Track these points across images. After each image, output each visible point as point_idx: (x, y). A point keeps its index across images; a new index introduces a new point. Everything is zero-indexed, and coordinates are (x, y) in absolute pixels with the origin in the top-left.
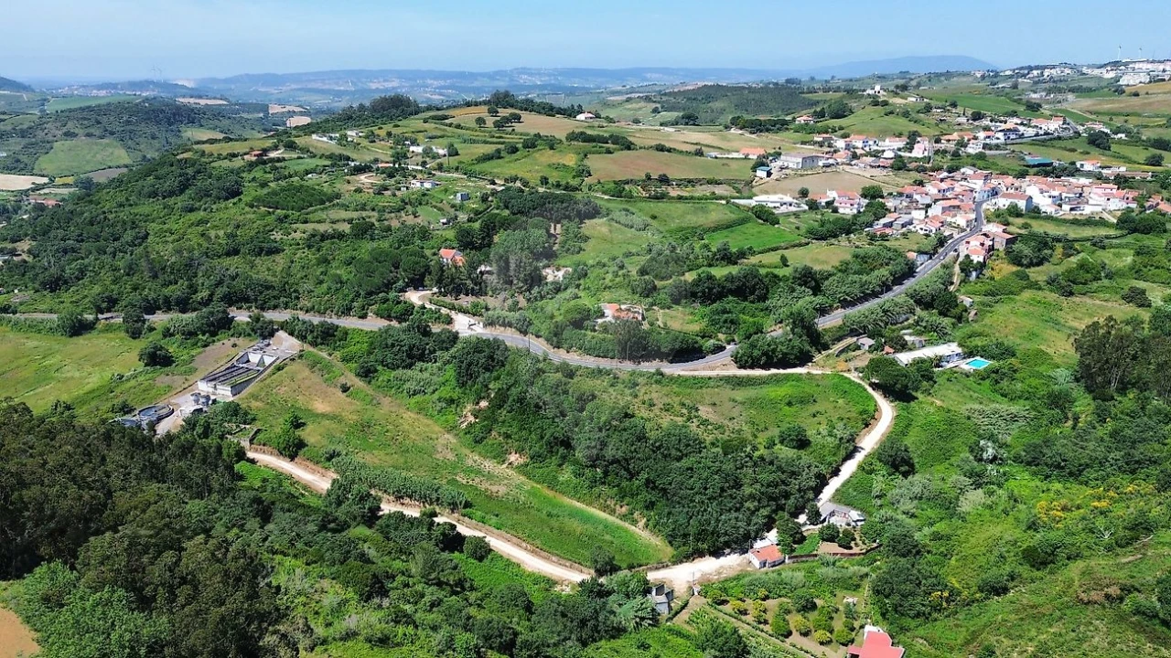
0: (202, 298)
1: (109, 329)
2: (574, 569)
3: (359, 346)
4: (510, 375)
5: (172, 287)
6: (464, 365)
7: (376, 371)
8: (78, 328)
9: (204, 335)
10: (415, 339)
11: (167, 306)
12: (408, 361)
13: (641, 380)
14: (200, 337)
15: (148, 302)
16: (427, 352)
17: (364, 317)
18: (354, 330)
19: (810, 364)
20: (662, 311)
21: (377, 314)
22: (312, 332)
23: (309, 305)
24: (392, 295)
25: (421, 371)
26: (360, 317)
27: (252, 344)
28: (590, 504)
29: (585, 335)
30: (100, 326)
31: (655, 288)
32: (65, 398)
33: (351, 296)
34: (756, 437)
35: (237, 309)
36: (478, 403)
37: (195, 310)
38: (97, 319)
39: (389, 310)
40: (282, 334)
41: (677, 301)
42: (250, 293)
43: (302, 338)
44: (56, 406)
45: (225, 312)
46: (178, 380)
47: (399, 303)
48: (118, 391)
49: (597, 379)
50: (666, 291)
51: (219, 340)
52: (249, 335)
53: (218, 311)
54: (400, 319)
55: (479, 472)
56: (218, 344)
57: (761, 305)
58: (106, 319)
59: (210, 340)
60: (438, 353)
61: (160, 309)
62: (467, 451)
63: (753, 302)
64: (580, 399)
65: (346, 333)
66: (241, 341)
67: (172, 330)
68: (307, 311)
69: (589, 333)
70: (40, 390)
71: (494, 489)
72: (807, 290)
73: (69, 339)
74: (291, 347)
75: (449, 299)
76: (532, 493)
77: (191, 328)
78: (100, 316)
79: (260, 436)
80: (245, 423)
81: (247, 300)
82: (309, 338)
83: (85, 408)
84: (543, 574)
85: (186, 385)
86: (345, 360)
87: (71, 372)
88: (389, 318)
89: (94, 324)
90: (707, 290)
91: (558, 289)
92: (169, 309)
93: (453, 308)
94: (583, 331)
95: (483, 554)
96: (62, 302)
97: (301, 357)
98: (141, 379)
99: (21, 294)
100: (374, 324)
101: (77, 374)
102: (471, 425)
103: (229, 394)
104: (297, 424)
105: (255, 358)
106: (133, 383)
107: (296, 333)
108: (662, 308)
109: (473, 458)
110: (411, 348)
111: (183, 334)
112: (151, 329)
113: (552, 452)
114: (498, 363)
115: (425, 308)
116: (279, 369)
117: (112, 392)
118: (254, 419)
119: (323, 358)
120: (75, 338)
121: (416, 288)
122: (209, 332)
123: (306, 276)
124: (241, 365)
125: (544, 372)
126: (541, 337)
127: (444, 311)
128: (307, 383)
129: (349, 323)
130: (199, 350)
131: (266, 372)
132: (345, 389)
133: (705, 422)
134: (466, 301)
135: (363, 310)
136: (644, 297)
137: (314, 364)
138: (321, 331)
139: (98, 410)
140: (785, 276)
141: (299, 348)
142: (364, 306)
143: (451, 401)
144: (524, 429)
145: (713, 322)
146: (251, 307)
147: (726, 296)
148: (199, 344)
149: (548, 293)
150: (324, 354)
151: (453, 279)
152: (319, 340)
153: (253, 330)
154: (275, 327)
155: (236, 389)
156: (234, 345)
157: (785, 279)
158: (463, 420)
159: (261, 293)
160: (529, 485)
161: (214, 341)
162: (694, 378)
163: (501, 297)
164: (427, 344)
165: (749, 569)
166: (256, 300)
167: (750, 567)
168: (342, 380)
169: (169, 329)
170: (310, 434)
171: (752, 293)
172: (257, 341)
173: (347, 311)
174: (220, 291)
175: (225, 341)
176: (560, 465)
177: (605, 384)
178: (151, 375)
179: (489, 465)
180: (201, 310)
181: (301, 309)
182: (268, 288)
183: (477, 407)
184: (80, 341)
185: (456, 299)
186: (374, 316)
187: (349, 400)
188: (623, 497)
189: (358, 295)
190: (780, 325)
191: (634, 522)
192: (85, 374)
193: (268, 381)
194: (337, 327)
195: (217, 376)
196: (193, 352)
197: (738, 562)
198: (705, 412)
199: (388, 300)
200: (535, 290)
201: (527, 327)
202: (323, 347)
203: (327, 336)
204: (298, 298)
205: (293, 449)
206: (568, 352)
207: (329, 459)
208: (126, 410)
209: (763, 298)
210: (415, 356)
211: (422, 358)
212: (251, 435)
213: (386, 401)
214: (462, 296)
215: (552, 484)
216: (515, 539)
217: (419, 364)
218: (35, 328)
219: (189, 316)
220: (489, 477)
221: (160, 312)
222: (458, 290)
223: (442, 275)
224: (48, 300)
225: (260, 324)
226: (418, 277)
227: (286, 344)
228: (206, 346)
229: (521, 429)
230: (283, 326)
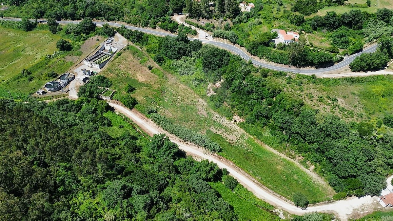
0: (80, 14)
1: (43, 27)
2: (282, 199)
3: (154, 45)
4: (232, 70)
5: (67, 7)
6: (207, 62)
7: (164, 59)
8: (30, 27)
9: (84, 34)
10: (182, 45)
11: (66, 16)
12: (178, 55)
13: (303, 80)
14: (82, 34)
15: (57, 14)
16: (187, 52)
17: (154, 28)
18: (151, 35)
19: (386, 67)
20: (307, 34)
21: (161, 27)
22: (132, 35)
23: (129, 20)
24: (168, 17)
25: (185, 61)
26: (152, 28)
27: (106, 39)
28: (281, 152)
29: (271, 50)
30: (39, 25)
31: (304, 21)
32: (27, 67)
33: (148, 17)
34: (369, 118)
35: (97, 19)
36: (215, 83)
37: (78, 19)
38: (37, 22)
39: (167, 26)
40: (118, 35)
41: (315, 29)
42: (102, 13)
43: (128, 38)
44: (23, 72)
45: (91, 23)
46: (75, 58)
47: (171, 22)
48: (49, 64)
49: (279, 78)
50: (309, 22)
51: (90, 37)
52: (104, 35)
53: (88, 22)
54: (173, 31)
55: (220, 126)
56: (90, 39)
57: (359, 31)
58: (41, 22)
59: (86, 37)
60: (192, 53)
61: (63, 18)
62: (212, 111)
63: (355, 29)
64: (273, 92)
65: (148, 37)
66: (100, 37)
67: (69, 31)
68: (128, 23)
69: (272, 48)
70: (16, 61)
71: (230, 137)
72: (384, 22)
73: (27, 33)
74: (123, 43)
75: (194, 21)
76: (249, 142)
77: (78, 30)
78: (38, 20)
79: (115, 95)
80: (107, 87)
81: (100, 16)
82: (131, 38)
83: (36, 72)
84: (266, 201)
85: (79, 62)
86: (149, 51)
87: (28, 52)
88: (167, 30)
89: (36, 25)
90: (333, 23)
91: (249, 16)
92: (67, 18)
93: (197, 26)
94: (269, 48)
95: (234, 186)
96: (22, 12)
97: (128, 48)
98: (59, 57)
99: (4, 6)
100: (160, 33)
101: (31, 53)
102: (212, 96)
103: (98, 68)
104: (131, 90)
105: (107, 48)
106: (55, 60)
107: (125, 35)
108: (307, 32)
109: (216, 116)
110: (180, 49)
111: (74, 33)
112: (61, 29)
113: (258, 119)
114: (225, 63)
115: (184, 26)
116: (119, 55)
117: (47, 64)
118: (111, 85)
119: (138, 50)
120: (29, 32)
121: (178, 13)
122: (85, 32)
123: (126, 3)
124: (102, 52)
125: (250, 72)
126: (243, 47)
127: (193, 28)
128: (133, 63)
129: (148, 31)
130: (82, 42)
131: (114, 56)
132: (150, 68)
133: (342, 110)
134: (203, 22)
135: (154, 24)
136: (297, 25)
137: (135, 53)
138: (136, 36)
139: (42, 74)
140: (372, 14)
141: (127, 44)
142: (154, 23)
143: (202, 81)
144: (242, 103)
145: (335, 42)
146: (102, 19)
147: (341, 26)
148: (82, 39)
149: (244, 19)
150: (138, 48)
151: (197, 10)
152: (135, 40)
153: (105, 32)
154: (115, 31)
155: (101, 66)
156: (98, 40)
157: (372, 16)
158: (208, 92)
159: (106, 12)
160: (247, 136)
161: (88, 37)
162: (332, 79)
163: (220, 21)
164: (187, 48)
165: (378, 207)
166: (104, 16)
167: (379, 206)
168: (148, 64)
169: (68, 30)
170: (138, 95)
171: (356, 25)
172: (107, 38)
173: (146, 24)
174: (88, 11)
175: (93, 37)
176: (263, 127)
177: (284, 81)
178: (63, 55)
179: (225, 121)
180: (81, 19)
181: (125, 22)
182: (109, 10)
183: (215, 86)
184: (31, 33)
185: (198, 21)
186: (159, 28)
187: (153, 74)
188: (300, 152)
189: (151, 16)
190: (370, 43)
191: (307, 167)
192: (35, 53)
193: (115, 62)
194: (143, 34)
195: (91, 58)
196: (80, 43)
197: (371, 202)
198: (341, 102)
199: (165, 20)
200: (237, 17)
201: (236, 40)
202: (137, 43)
203: (139, 38)
204: (123, 16)
205: (132, 104)
206: (260, 59)
207: (149, 113)
208: (54, 76)
209: (361, 28)
210: (181, 53)
211: (184, 54)
212: (111, 95)
213: (170, 76)
214: (200, 19)
215: (259, 136)
216: (247, 175)
217: (184, 57)
218: (11, 25)
219: (76, 23)
220: (226, 129)
221: (63, 19)
222: (199, 16)
223: (191, 8)
224: (16, 10)
225: (108, 30)
226: (179, 8)
227: (120, 41)
228: (85, 40)
229: (240, 103)
230: (119, 30)
